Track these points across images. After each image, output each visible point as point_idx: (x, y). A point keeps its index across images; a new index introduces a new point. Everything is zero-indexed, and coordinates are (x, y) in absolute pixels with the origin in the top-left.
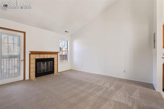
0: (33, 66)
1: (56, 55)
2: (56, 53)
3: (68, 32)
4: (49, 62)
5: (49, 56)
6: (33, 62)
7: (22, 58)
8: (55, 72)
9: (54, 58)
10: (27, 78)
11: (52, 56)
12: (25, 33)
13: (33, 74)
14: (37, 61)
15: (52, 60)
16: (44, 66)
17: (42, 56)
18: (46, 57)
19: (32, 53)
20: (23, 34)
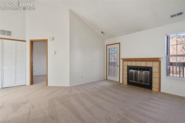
1: (156, 63)
6: (125, 68)
9: (152, 67)
10: (121, 82)
11: (149, 64)
13: (126, 80)
15: (150, 69)
17: (134, 64)
19: (125, 60)
20: (118, 44)
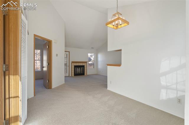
0: (73, 69)
1: (86, 64)
2: (86, 62)
3: (94, 48)
4: (81, 68)
5: (81, 64)
6: (73, 67)
7: (68, 65)
8: (85, 74)
10: (70, 75)
12: (69, 52)
13: (73, 74)
14: (75, 67)
15: (83, 66)
16: (79, 70)
17: (77, 64)
18: (78, 65)
19: (73, 62)
20: (68, 52)
